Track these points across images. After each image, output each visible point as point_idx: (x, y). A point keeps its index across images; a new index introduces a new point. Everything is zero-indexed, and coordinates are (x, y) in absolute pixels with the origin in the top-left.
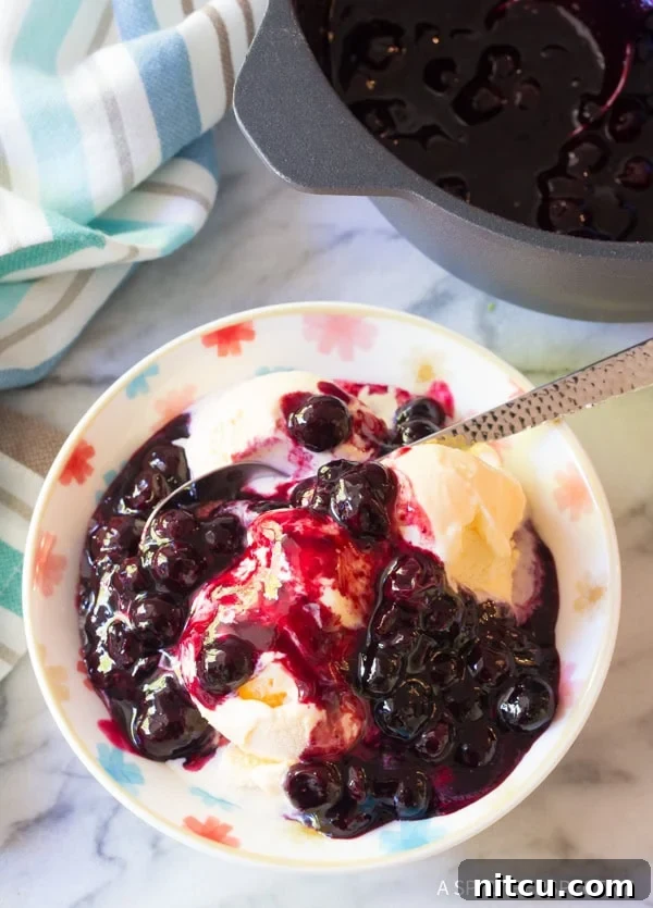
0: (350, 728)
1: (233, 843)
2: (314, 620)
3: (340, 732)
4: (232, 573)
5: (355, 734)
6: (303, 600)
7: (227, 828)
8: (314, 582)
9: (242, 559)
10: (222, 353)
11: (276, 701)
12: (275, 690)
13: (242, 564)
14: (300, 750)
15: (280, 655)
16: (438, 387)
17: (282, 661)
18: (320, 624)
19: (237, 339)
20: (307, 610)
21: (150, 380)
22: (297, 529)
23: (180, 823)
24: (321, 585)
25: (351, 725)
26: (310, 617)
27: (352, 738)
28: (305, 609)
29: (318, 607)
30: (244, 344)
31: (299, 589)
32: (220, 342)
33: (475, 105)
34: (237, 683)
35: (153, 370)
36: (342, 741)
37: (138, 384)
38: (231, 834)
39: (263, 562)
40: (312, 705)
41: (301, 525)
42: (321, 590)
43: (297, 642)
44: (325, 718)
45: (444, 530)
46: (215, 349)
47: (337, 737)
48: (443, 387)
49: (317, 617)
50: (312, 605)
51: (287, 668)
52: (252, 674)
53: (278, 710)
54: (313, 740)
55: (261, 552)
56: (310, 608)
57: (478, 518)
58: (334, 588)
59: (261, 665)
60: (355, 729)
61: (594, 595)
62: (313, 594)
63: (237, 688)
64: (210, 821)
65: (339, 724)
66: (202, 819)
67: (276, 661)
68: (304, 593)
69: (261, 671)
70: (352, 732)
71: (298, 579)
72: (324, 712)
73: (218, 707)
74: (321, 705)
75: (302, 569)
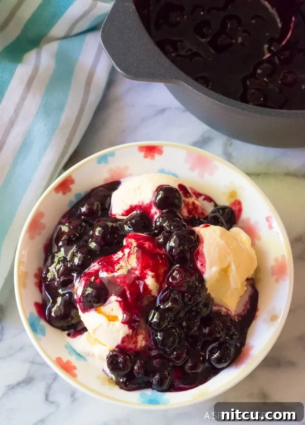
0: (141, 342)
1: (74, 376)
2: (139, 288)
3: (136, 342)
4: (112, 255)
5: (143, 345)
6: (138, 278)
7: (75, 368)
8: (145, 271)
9: (119, 251)
10: (146, 157)
11: (112, 319)
12: (113, 314)
13: (118, 253)
14: (116, 344)
15: (119, 299)
16: (237, 203)
17: (120, 302)
18: (142, 291)
19: (154, 152)
20: (138, 283)
21: (109, 158)
22: (146, 245)
23: (54, 359)
24: (147, 274)
25: (142, 341)
26: (138, 286)
27: (141, 346)
28: (137, 282)
29: (143, 283)
30: (157, 156)
31: (137, 273)
32: (146, 151)
33: (219, 43)
34: (97, 305)
35: (112, 154)
36: (136, 346)
37: (103, 159)
38: (75, 371)
39: (126, 256)
40: (127, 326)
41: (148, 245)
42: (147, 276)
43: (129, 296)
44: (131, 333)
45: (211, 267)
46: (142, 154)
47: (134, 344)
48: (239, 203)
49: (141, 287)
50: (141, 282)
51: (121, 306)
52: (105, 303)
53: (111, 323)
54: (123, 341)
55: (127, 251)
56: (139, 282)
57: (229, 266)
58: (153, 277)
59: (110, 301)
60: (144, 343)
61: (274, 318)
62: (143, 277)
63: (96, 307)
64: (68, 362)
65: (137, 338)
66: (65, 360)
67: (117, 301)
68: (139, 275)
69: (109, 303)
70: (142, 344)
71: (138, 268)
72: (131, 331)
73: (86, 313)
74: (130, 327)
75: (142, 264)
